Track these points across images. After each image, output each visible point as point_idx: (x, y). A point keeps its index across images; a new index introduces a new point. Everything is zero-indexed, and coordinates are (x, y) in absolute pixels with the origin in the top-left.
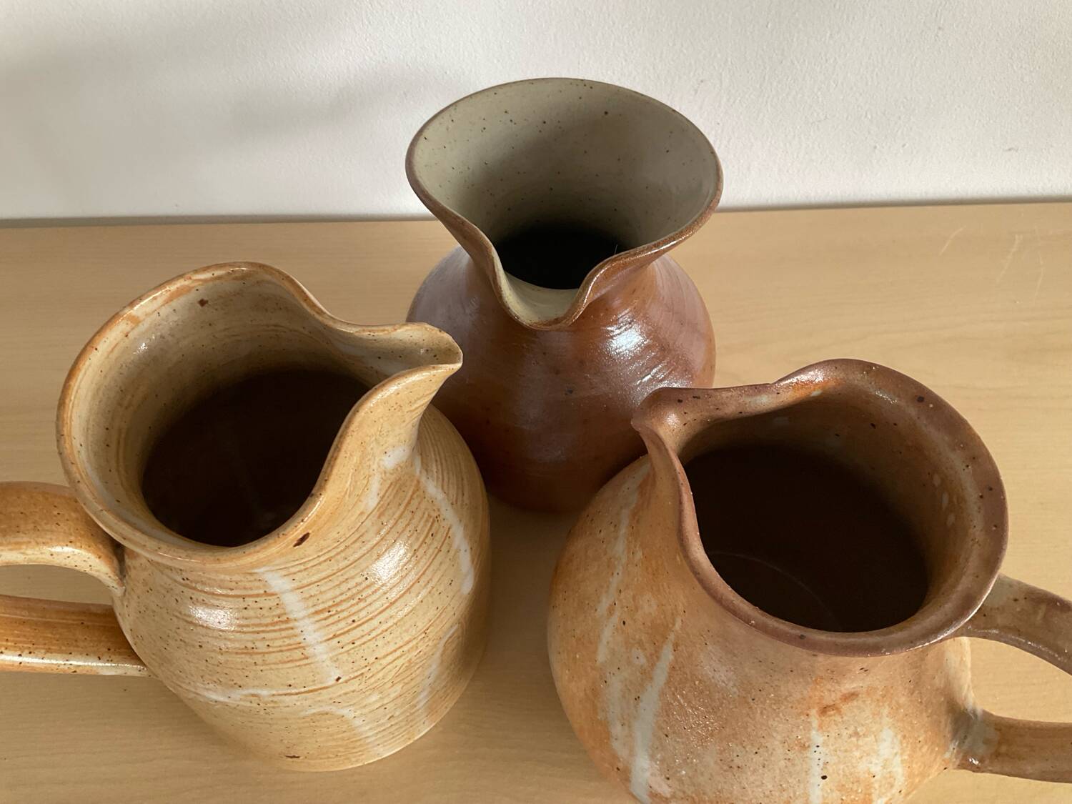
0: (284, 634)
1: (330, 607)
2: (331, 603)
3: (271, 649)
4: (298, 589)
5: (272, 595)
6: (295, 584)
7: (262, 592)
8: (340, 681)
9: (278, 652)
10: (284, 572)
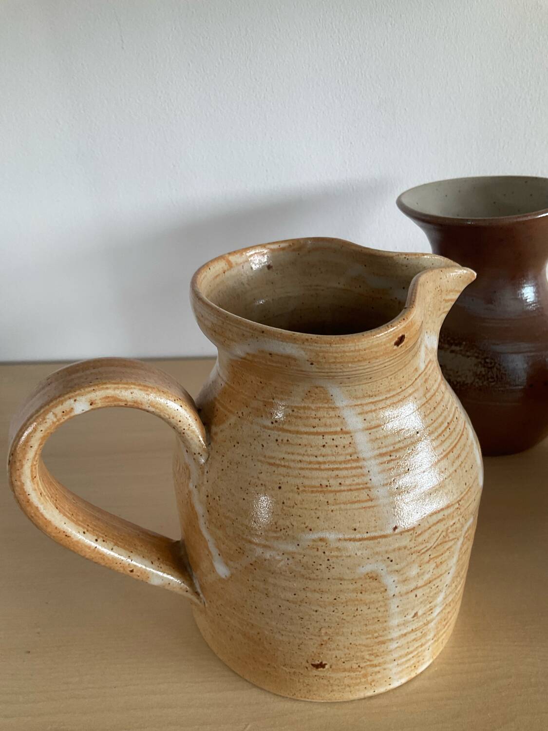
0: (354, 472)
1: (391, 452)
2: (391, 448)
3: (342, 488)
4: (367, 429)
5: (347, 433)
6: (366, 425)
7: (339, 429)
8: (397, 531)
9: (348, 490)
10: (359, 410)
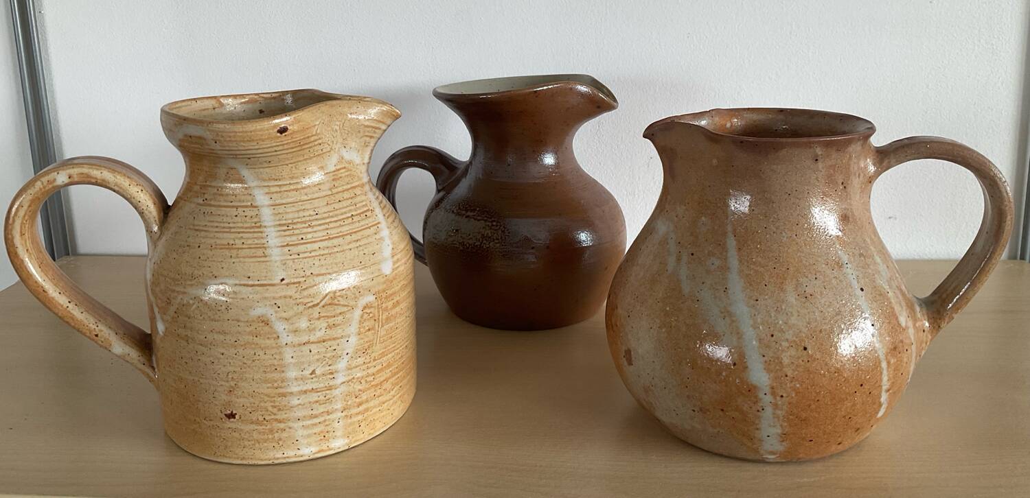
0: (256, 235)
1: (289, 224)
2: (290, 221)
3: (244, 246)
4: (272, 206)
5: (256, 207)
6: (271, 202)
7: (249, 204)
8: (284, 282)
9: (248, 248)
10: (266, 190)
